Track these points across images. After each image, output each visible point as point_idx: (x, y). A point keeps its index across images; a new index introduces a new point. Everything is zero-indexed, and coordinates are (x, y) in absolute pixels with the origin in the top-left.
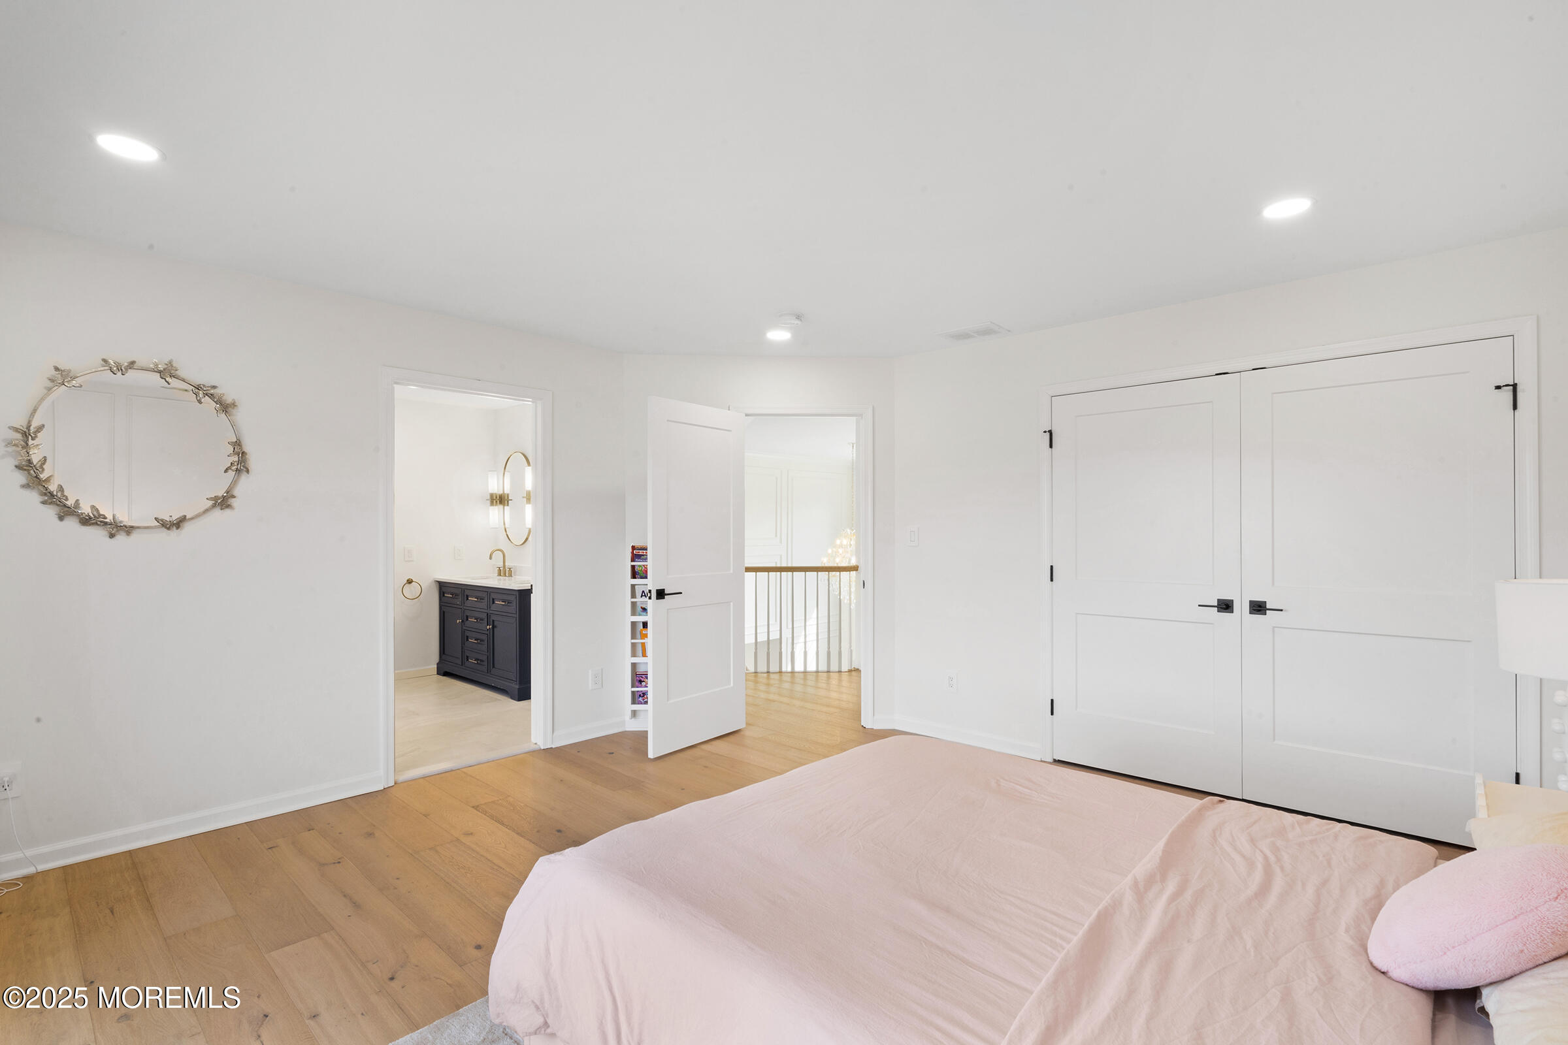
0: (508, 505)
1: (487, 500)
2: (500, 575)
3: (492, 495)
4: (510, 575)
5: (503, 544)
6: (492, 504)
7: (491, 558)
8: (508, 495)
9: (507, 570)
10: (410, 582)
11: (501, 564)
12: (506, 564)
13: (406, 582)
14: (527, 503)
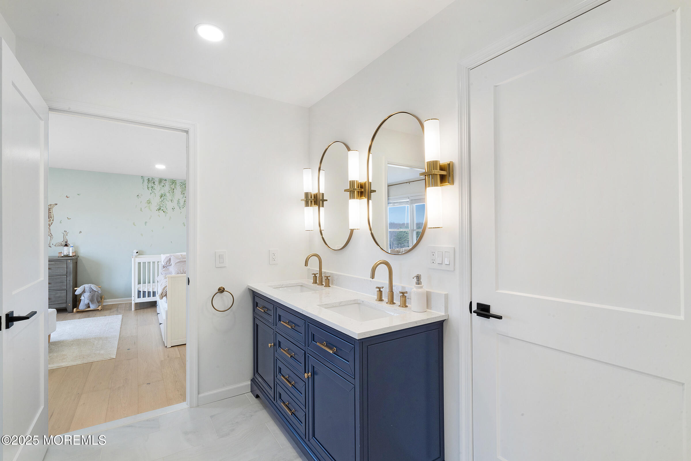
0: (323, 206)
1: (302, 200)
2: (315, 282)
3: (307, 194)
4: (328, 285)
5: (319, 248)
6: (307, 205)
7: (306, 264)
8: (323, 194)
9: (324, 279)
10: (221, 290)
11: (317, 269)
12: (323, 270)
13: (217, 291)
14: (350, 198)
